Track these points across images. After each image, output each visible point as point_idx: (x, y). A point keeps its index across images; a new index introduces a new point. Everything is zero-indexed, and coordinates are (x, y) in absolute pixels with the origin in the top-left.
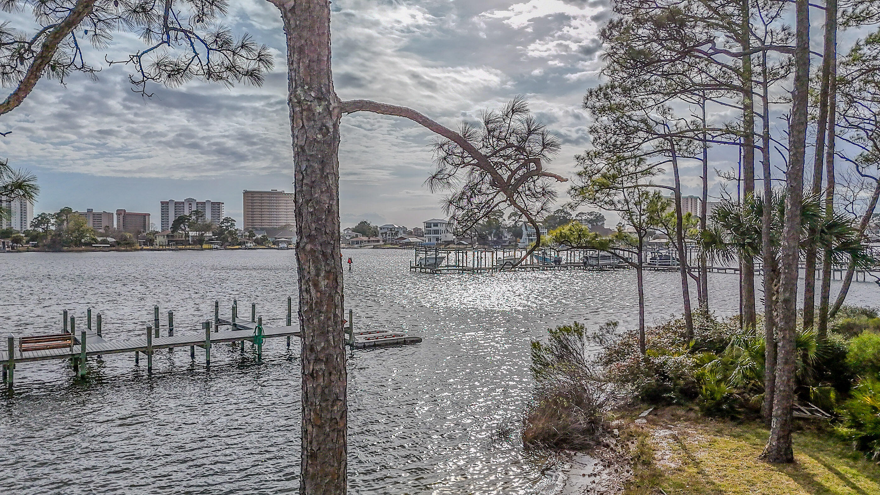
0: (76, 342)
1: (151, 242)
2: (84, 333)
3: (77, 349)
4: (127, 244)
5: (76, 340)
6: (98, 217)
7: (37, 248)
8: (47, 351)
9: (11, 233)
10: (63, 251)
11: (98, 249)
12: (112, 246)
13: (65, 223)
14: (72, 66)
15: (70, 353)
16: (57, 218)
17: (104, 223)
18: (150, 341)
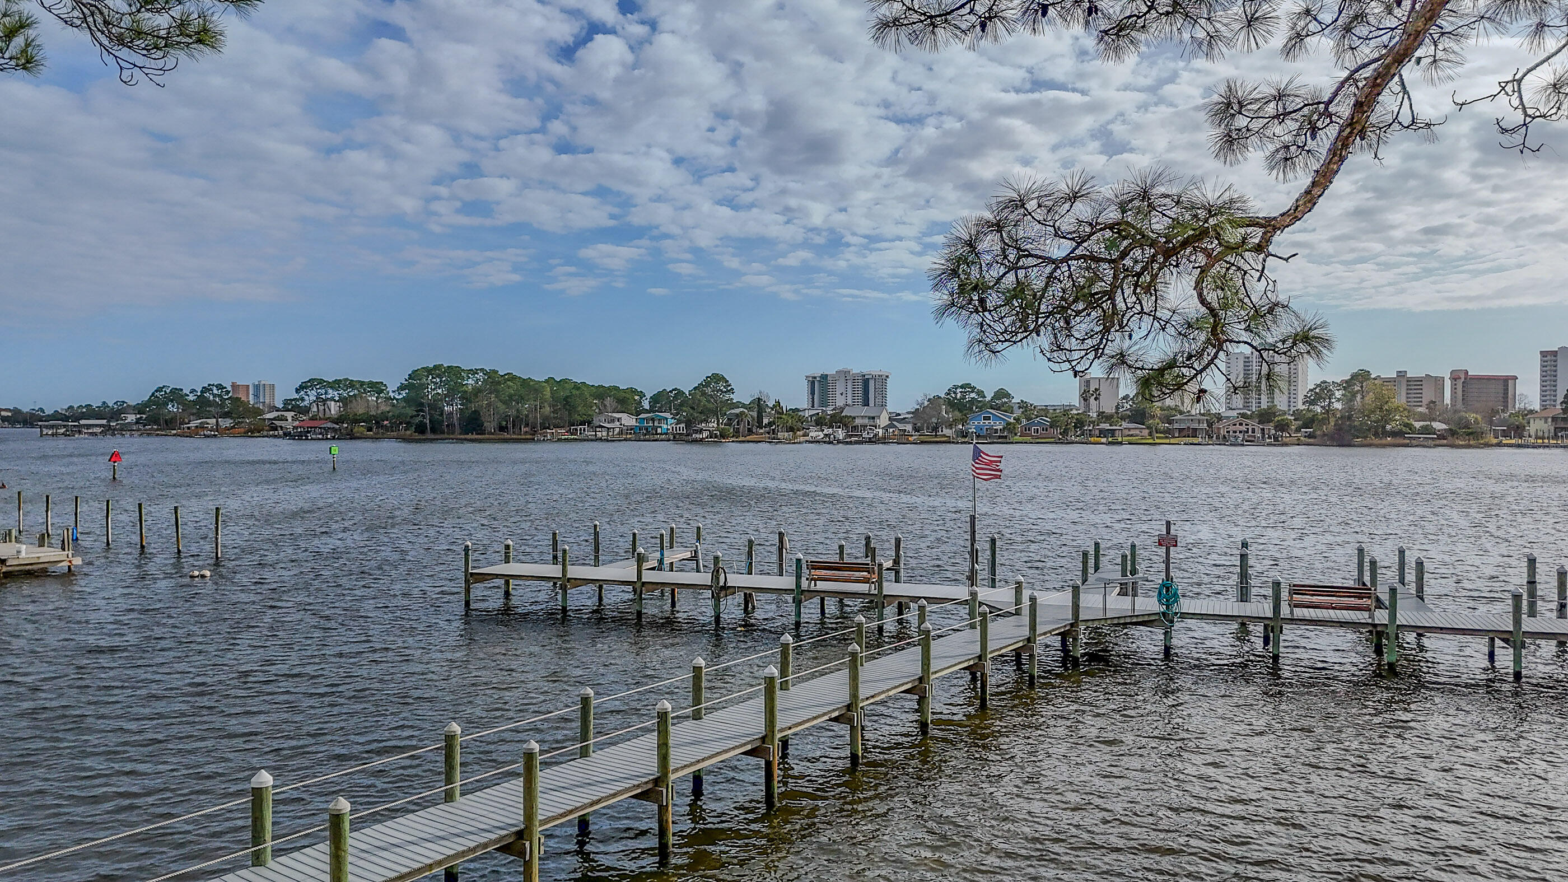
0: (1379, 604)
1: (1518, 430)
2: (1393, 591)
3: (1381, 617)
4: (1469, 434)
5: (1378, 599)
6: (1414, 385)
7: (1313, 440)
8: (1331, 611)
9: (1274, 415)
10: (1354, 446)
11: (1414, 442)
12: (1442, 437)
13: (1359, 397)
14: (1396, 126)
15: (1370, 621)
16: (1345, 388)
17: (1428, 395)
18: (1517, 622)
